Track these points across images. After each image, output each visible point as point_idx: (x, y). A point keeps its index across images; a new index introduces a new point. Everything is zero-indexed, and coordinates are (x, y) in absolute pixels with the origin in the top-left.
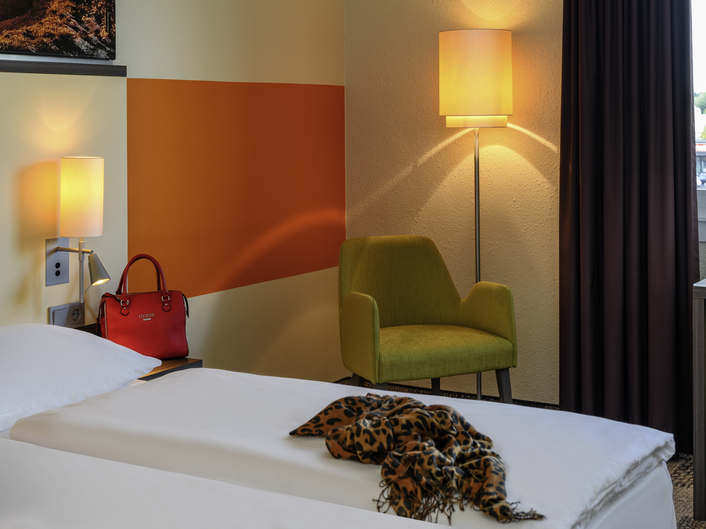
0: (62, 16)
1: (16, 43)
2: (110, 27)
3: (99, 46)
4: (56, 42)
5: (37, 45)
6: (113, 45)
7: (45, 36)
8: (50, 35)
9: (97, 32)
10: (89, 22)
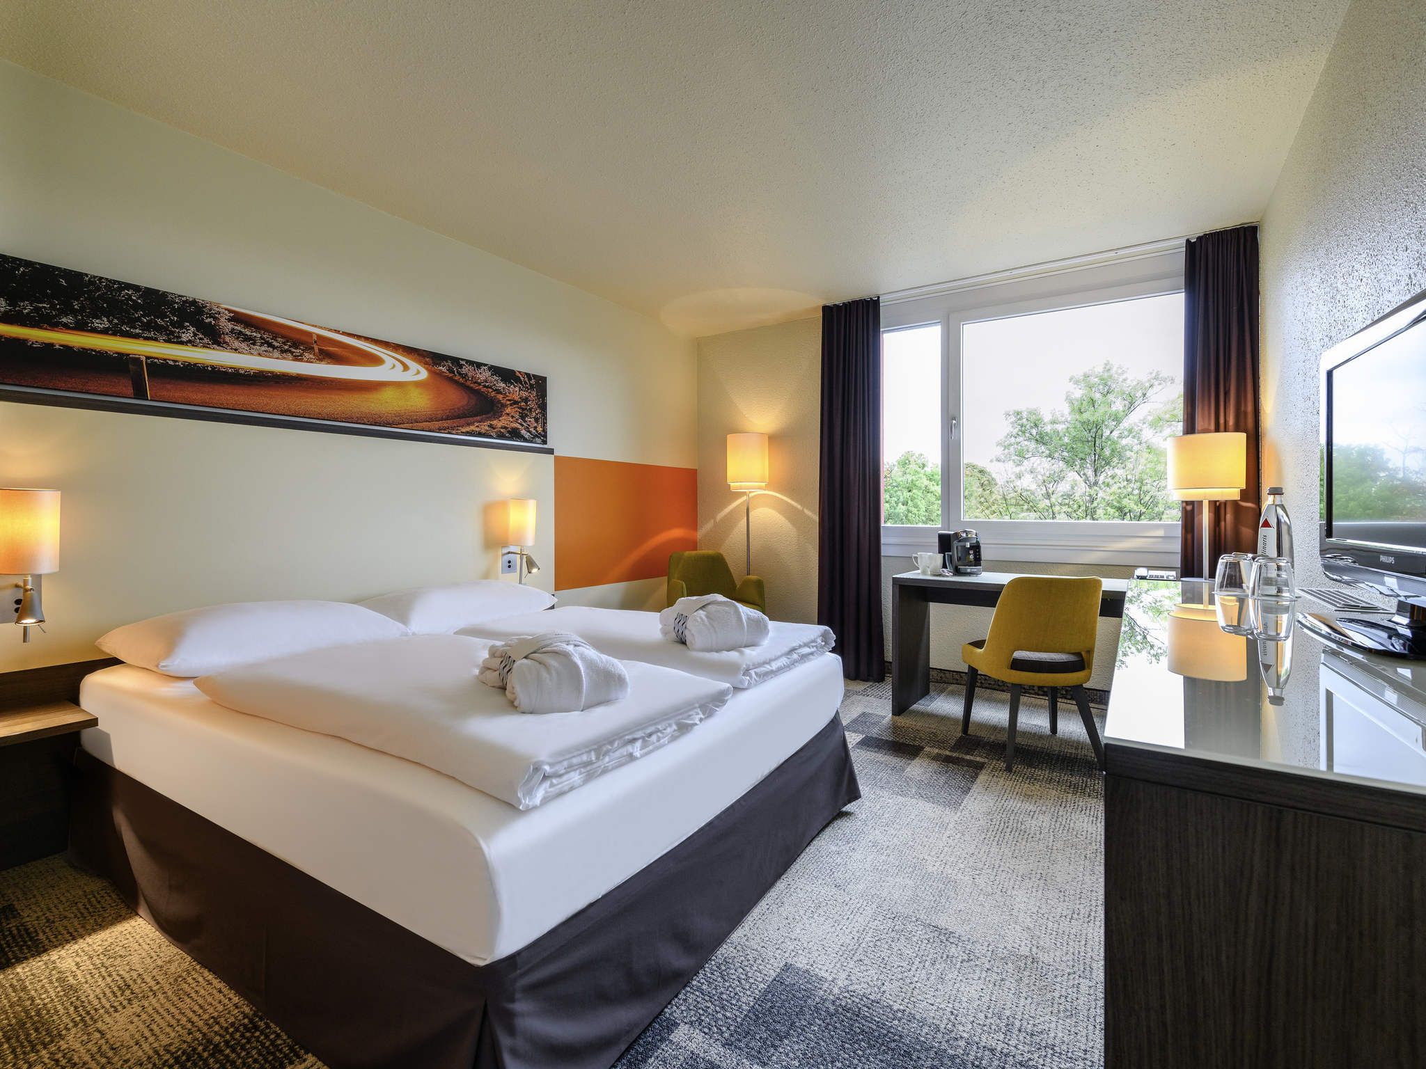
0: (513, 417)
1: (483, 431)
2: (544, 426)
3: (536, 436)
4: (509, 432)
5: (496, 433)
6: (545, 436)
7: (502, 428)
8: (505, 428)
9: (535, 428)
10: (530, 421)
